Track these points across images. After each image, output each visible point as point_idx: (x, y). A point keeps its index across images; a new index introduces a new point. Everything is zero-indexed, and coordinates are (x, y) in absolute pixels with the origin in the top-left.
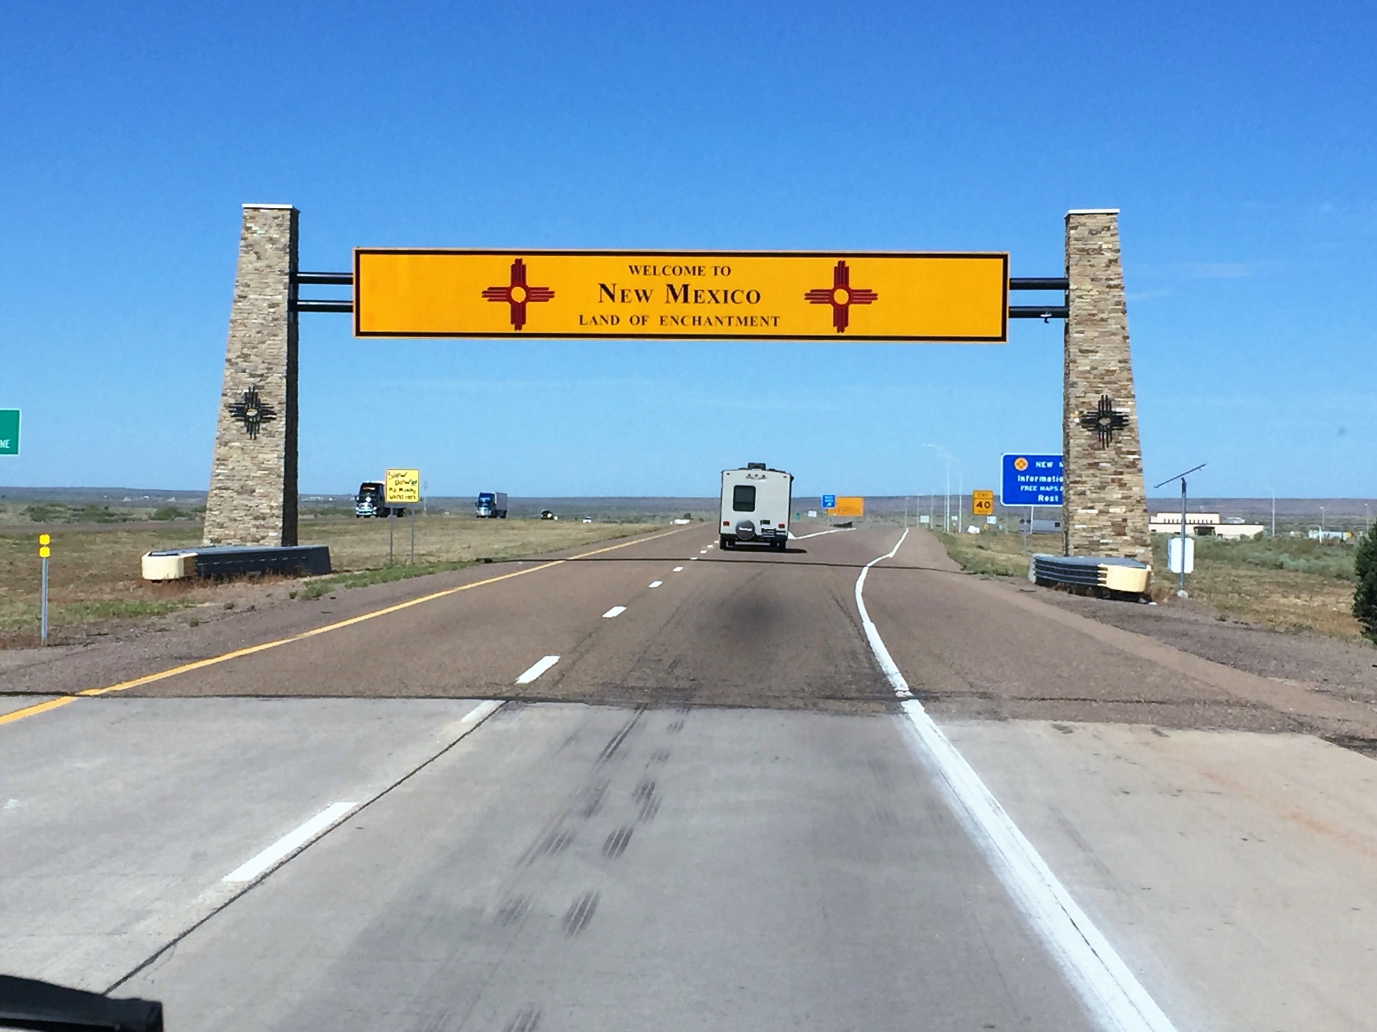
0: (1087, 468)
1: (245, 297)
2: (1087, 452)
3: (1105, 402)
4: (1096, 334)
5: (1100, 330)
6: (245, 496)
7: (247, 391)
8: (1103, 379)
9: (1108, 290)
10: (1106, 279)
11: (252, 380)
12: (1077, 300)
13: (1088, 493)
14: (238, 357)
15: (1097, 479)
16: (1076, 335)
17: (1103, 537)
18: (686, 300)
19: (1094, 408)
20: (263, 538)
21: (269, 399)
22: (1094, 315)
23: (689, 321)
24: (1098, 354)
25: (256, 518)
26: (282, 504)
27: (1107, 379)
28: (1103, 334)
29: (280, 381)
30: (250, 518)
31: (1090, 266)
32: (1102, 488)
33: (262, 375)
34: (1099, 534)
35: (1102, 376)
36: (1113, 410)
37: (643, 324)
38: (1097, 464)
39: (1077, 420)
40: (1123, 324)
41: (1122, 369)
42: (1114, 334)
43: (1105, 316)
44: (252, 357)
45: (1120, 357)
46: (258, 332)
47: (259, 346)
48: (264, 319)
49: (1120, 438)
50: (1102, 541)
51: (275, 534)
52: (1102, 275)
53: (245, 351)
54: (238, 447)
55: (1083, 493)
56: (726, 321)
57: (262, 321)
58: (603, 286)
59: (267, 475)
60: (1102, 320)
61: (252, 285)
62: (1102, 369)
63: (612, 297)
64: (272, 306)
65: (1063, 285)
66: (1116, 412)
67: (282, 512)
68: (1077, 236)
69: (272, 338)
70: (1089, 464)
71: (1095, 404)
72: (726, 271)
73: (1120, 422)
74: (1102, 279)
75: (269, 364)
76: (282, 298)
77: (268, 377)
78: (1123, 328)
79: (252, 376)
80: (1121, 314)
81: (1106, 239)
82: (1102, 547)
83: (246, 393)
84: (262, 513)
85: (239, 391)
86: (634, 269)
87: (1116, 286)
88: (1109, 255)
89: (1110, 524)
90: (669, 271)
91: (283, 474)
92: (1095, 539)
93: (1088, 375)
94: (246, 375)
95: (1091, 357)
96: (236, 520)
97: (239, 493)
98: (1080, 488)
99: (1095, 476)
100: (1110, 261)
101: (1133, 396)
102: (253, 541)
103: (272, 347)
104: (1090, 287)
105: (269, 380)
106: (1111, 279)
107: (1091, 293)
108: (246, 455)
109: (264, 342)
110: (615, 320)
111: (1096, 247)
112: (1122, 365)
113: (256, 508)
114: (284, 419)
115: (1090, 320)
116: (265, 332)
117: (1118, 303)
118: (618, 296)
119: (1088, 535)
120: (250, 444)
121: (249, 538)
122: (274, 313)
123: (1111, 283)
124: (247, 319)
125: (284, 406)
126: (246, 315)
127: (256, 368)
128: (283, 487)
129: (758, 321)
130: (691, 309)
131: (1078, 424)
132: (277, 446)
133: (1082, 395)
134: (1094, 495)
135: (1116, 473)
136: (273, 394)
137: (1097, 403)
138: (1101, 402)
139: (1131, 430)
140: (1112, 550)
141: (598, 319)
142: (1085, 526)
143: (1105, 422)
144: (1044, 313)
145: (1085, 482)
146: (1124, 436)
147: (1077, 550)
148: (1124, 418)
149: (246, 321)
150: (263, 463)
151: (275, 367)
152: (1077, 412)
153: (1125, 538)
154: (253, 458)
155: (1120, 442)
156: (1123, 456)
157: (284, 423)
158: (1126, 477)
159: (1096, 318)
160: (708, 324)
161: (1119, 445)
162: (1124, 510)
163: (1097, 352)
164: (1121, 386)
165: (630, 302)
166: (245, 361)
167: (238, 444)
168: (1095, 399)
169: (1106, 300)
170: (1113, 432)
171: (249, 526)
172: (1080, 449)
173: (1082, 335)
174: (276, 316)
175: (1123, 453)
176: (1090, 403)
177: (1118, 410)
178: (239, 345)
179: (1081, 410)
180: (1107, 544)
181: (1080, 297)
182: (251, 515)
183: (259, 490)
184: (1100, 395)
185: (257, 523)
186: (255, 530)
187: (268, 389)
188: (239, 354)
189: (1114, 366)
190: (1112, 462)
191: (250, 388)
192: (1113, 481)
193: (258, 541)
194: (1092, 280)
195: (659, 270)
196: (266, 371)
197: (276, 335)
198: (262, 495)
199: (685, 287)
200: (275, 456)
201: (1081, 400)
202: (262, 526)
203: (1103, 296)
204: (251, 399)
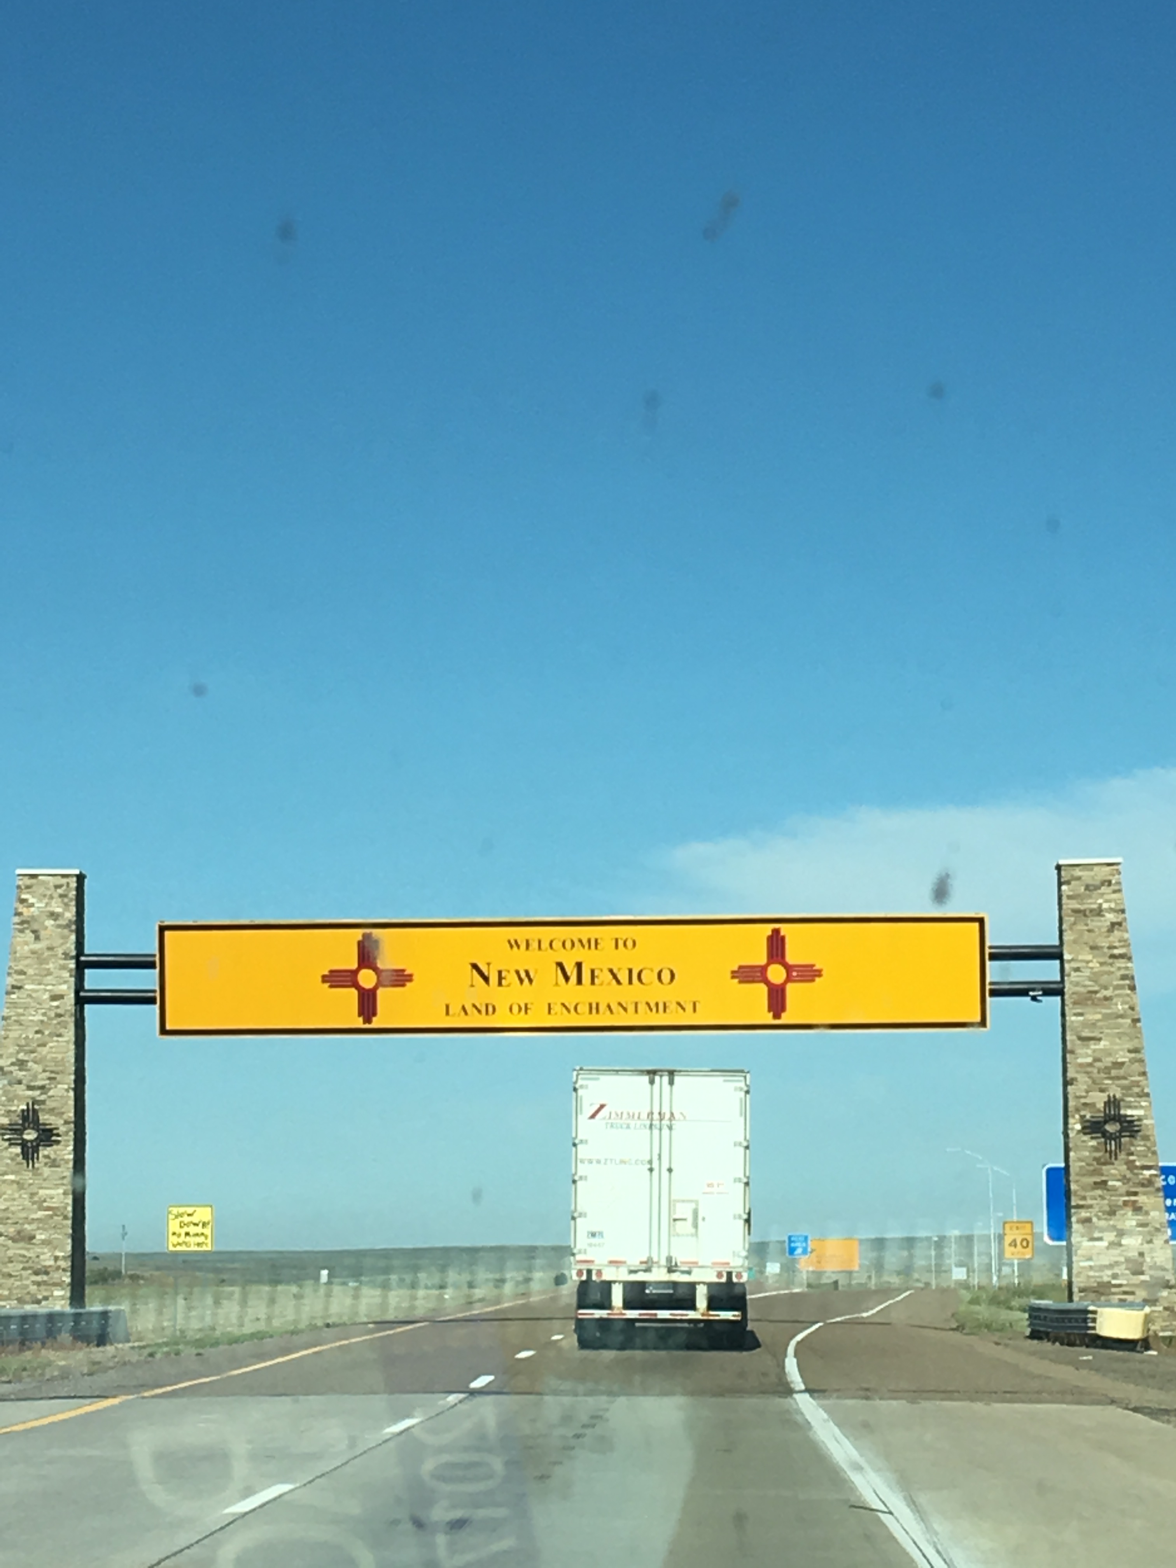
0: (1093, 1189)
1: (20, 988)
2: (1092, 1168)
3: (1113, 1103)
4: (1099, 1017)
5: (1104, 1011)
6: (21, 1244)
7: (25, 1107)
8: (1109, 1073)
9: (1111, 961)
10: (1110, 948)
11: (30, 1093)
12: (1073, 974)
13: (1095, 1220)
14: (13, 1064)
15: (1106, 1202)
16: (1073, 1018)
17: (1115, 1276)
18: (579, 981)
19: (1099, 1111)
20: (46, 1298)
21: (53, 1118)
22: (1096, 992)
23: (583, 1008)
24: (1102, 1043)
25: (36, 1273)
26: (70, 1253)
27: (1114, 1073)
28: (1106, 1017)
29: (65, 1094)
30: (30, 1272)
31: (1089, 931)
32: (1112, 1213)
33: (42, 1088)
34: (1109, 1272)
35: (1107, 1070)
36: (1122, 1112)
37: (526, 1012)
38: (1105, 1182)
39: (1078, 1127)
40: (1131, 1003)
41: (1133, 1061)
42: (1122, 1016)
43: (1108, 993)
44: (30, 1064)
45: (1130, 1046)
46: (37, 1032)
47: (39, 1049)
48: (44, 1014)
49: (1133, 1149)
50: (1114, 1282)
51: (61, 1293)
52: (1103, 942)
53: (21, 1056)
54: (13, 1182)
55: (1088, 1220)
56: (631, 1008)
57: (41, 1018)
58: (475, 966)
59: (51, 1217)
60: (1106, 999)
61: (30, 972)
62: (1108, 1061)
63: (486, 979)
64: (54, 998)
65: (1055, 954)
66: (1126, 1116)
67: (70, 1264)
68: (1071, 893)
69: (55, 1039)
70: (1095, 1183)
71: (1100, 1106)
72: (630, 944)
73: (1130, 1128)
74: (1102, 947)
75: (52, 1072)
76: (67, 988)
77: (50, 1089)
78: (1132, 1008)
79: (30, 1088)
80: (1129, 992)
81: (1107, 897)
82: (1114, 1290)
83: (23, 1111)
84: (45, 1267)
85: (14, 1108)
86: (514, 944)
87: (1122, 956)
88: (1111, 917)
89: (1122, 1259)
90: (557, 945)
91: (70, 1215)
92: (1106, 1279)
93: (1089, 1069)
94: (23, 1087)
95: (1093, 1046)
96: (10, 1276)
97: (14, 1240)
98: (1084, 1214)
99: (1102, 1198)
100: (1113, 924)
101: (1147, 1095)
102: (33, 1303)
103: (54, 1050)
104: (1090, 957)
105: (51, 1093)
106: (1115, 947)
107: (1091, 965)
108: (22, 1191)
109: (44, 1045)
110: (490, 1009)
111: (1095, 906)
112: (1133, 1055)
113: (37, 1260)
114: (72, 1143)
115: (1089, 999)
116: (47, 1032)
117: (1124, 977)
118: (494, 979)
119: (1097, 1274)
120: (27, 1176)
121: (28, 1298)
122: (57, 1007)
123: (1116, 952)
124: (23, 1015)
125: (72, 1126)
126: (21, 1011)
127: (35, 1077)
128: (70, 1231)
129: (672, 1006)
130: (585, 994)
131: (1079, 1132)
132: (64, 1178)
133: (1084, 1094)
134: (1102, 1223)
135: (1129, 1194)
136: (56, 1111)
137: (1103, 1105)
138: (1108, 1104)
139: (1146, 1138)
140: (1125, 1293)
141: (469, 1008)
142: (1091, 1263)
143: (1111, 1128)
144: (1033, 990)
145: (1091, 1206)
146: (1139, 1147)
147: (1082, 1294)
148: (1136, 1123)
149: (22, 1018)
150: (45, 1201)
151: (59, 1077)
152: (1077, 1116)
153: (1142, 1278)
154: (32, 1195)
155: (1132, 1154)
156: (1136, 1171)
157: (71, 1148)
158: (1141, 1199)
159: (1098, 995)
160: (608, 1012)
161: (1132, 1158)
162: (1140, 1241)
163: (1100, 1039)
164: (1132, 1081)
165: (508, 985)
166: (20, 1070)
167: (12, 1177)
168: (1099, 1100)
169: (1110, 973)
170: (1123, 1140)
171: (28, 1282)
172: (1083, 1164)
173: (1081, 1018)
174: (59, 1011)
175: (1137, 1167)
176: (1093, 1105)
177: (1129, 1112)
178: (13, 1049)
179: (1083, 1113)
180: (1120, 1286)
181: (1077, 970)
182: (30, 1268)
183: (40, 1236)
184: (1107, 1093)
185: (39, 1278)
186: (35, 1287)
187: (50, 1104)
188: (14, 1060)
189: (1123, 1057)
190: (1124, 1179)
191: (28, 1105)
192: (1125, 1203)
193: (38, 1302)
194: (1092, 948)
195: (545, 945)
196: (48, 1082)
197: (60, 1035)
198: (44, 1243)
199: (579, 965)
200: (61, 1191)
201: (1083, 1101)
202: (45, 1283)
203: (1106, 968)
204: (30, 1118)
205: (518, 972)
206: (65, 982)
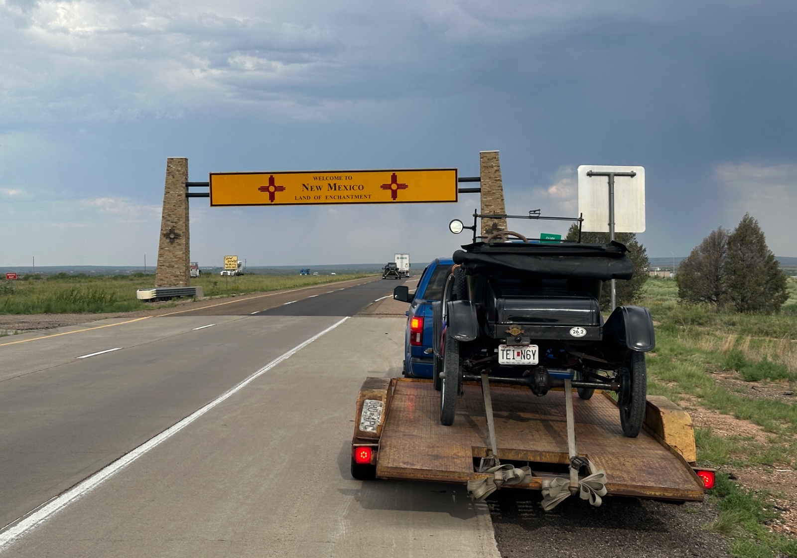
1: (169, 192)
3: (496, 224)
4: (491, 199)
5: (493, 197)
6: (171, 268)
9: (495, 182)
10: (495, 178)
11: (172, 224)
12: (484, 186)
14: (167, 215)
16: (483, 199)
18: (335, 189)
19: (492, 226)
20: (178, 284)
21: (179, 231)
22: (490, 191)
23: (336, 197)
25: (175, 277)
26: (184, 271)
28: (494, 199)
29: (182, 224)
30: (172, 277)
31: (489, 173)
33: (176, 222)
37: (319, 199)
39: (486, 231)
40: (501, 194)
41: (501, 212)
42: (498, 198)
43: (493, 191)
44: (172, 215)
45: (501, 207)
46: (174, 206)
47: (174, 211)
48: (176, 200)
51: (182, 283)
52: (492, 176)
53: (169, 213)
54: (167, 250)
56: (351, 197)
57: (175, 202)
58: (304, 185)
60: (494, 193)
61: (172, 188)
62: (494, 212)
63: (307, 189)
64: (179, 196)
65: (478, 180)
66: (499, 228)
68: (484, 161)
72: (350, 178)
74: (493, 178)
75: (178, 218)
76: (183, 193)
78: (501, 196)
79: (172, 222)
80: (500, 191)
81: (494, 162)
83: (170, 229)
84: (177, 275)
85: (167, 229)
86: (315, 178)
87: (499, 180)
88: (495, 168)
90: (328, 178)
93: (489, 214)
94: (170, 222)
95: (490, 207)
96: (167, 277)
97: (168, 267)
100: (496, 170)
101: (506, 221)
102: (174, 286)
103: (179, 211)
104: (488, 181)
105: (178, 224)
106: (497, 178)
107: (489, 183)
108: (170, 253)
109: (176, 210)
110: (309, 198)
111: (491, 165)
112: (502, 210)
113: (175, 273)
114: (185, 238)
115: (489, 193)
116: (177, 206)
117: (499, 186)
118: (310, 189)
120: (172, 248)
121: (172, 284)
125: (184, 233)
126: (169, 199)
127: (174, 220)
129: (363, 197)
130: (337, 193)
132: (182, 249)
133: (487, 221)
136: (180, 229)
138: (494, 225)
141: (302, 198)
144: (472, 191)
149: (170, 202)
150: (177, 256)
151: (180, 219)
152: (484, 229)
154: (173, 254)
160: (344, 198)
163: (492, 205)
165: (314, 191)
166: (169, 217)
167: (167, 249)
168: (492, 223)
169: (494, 185)
171: (172, 280)
173: (486, 199)
174: (181, 199)
176: (489, 225)
177: (501, 227)
178: (167, 211)
179: (487, 227)
181: (485, 184)
182: (173, 275)
184: (494, 221)
186: (175, 281)
187: (178, 227)
189: (499, 210)
191: (171, 227)
193: (176, 286)
194: (490, 178)
195: (325, 178)
196: (177, 220)
197: (180, 207)
198: (177, 268)
199: (335, 184)
200: (181, 253)
201: (486, 224)
202: (177, 280)
203: (493, 184)
204: (172, 231)
205: (317, 187)
206: (182, 191)
